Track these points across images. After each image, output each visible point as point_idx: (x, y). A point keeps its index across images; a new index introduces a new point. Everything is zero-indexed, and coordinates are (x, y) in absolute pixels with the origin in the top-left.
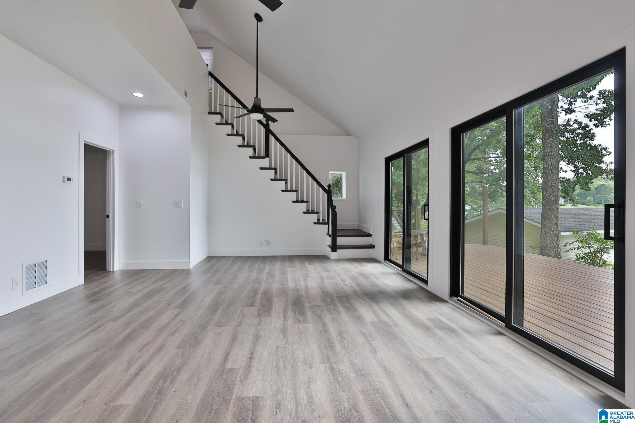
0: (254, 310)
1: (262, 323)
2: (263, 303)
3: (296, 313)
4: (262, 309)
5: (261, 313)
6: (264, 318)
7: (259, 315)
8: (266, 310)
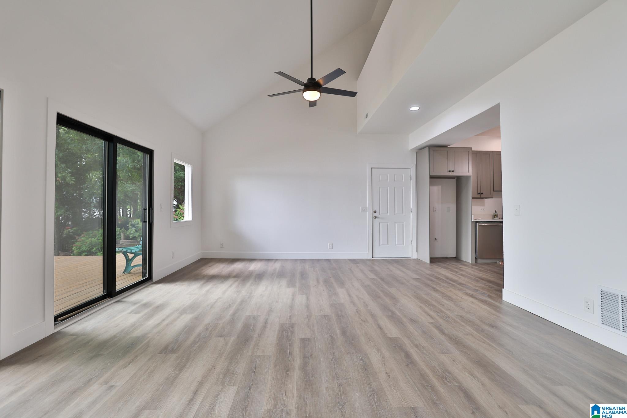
0: (300, 334)
1: (288, 317)
2: (289, 343)
3: (252, 326)
4: (290, 334)
5: (290, 328)
6: (287, 323)
7: (292, 326)
8: (285, 332)
